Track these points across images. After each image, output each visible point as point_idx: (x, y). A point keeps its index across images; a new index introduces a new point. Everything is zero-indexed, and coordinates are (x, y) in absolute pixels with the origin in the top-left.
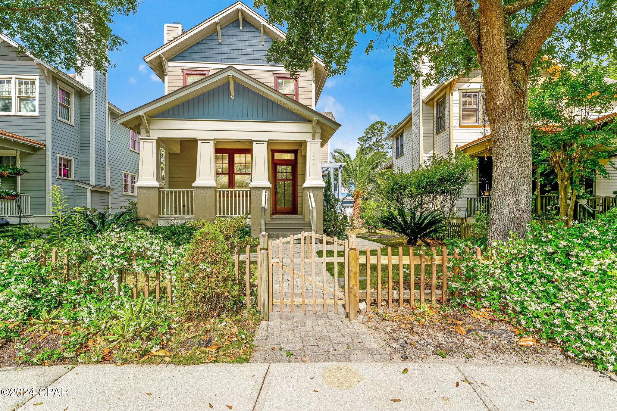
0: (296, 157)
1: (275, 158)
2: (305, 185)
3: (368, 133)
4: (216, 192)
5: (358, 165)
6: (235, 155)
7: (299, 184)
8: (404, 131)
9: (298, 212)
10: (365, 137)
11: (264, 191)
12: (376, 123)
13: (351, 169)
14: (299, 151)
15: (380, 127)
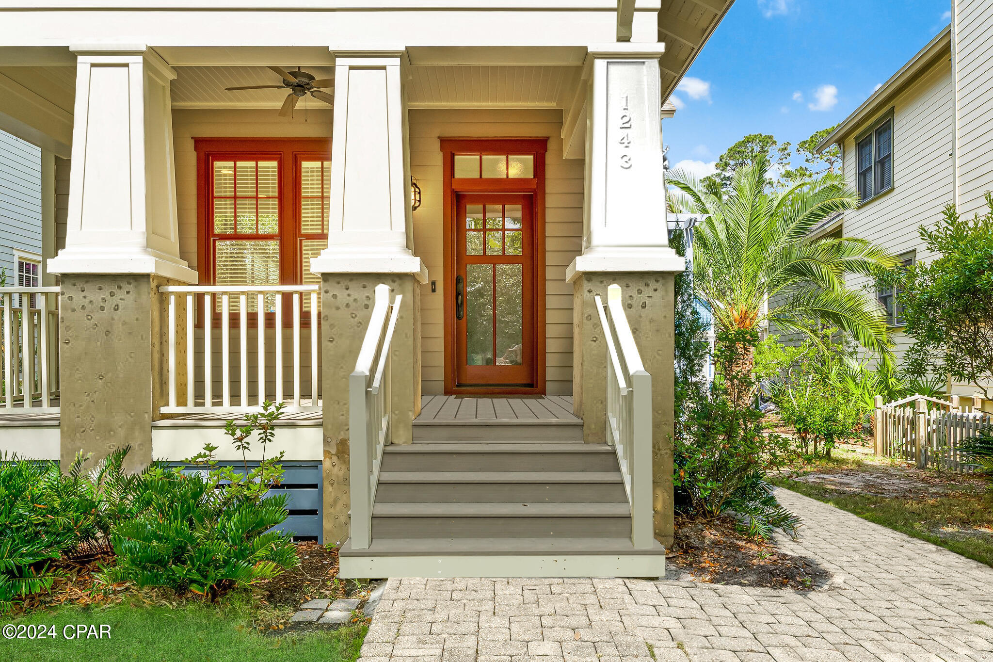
0: (540, 167)
1: (458, 175)
2: (583, 264)
3: (727, 164)
4: (163, 299)
5: (745, 224)
6: (305, 164)
7: (551, 259)
8: (892, 111)
9: (549, 387)
10: (719, 175)
11: (382, 291)
12: (748, 141)
13: (722, 236)
14: (552, 146)
15: (757, 149)
